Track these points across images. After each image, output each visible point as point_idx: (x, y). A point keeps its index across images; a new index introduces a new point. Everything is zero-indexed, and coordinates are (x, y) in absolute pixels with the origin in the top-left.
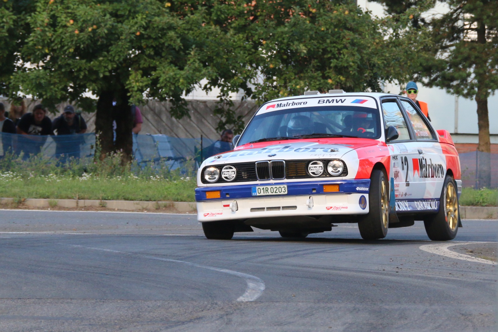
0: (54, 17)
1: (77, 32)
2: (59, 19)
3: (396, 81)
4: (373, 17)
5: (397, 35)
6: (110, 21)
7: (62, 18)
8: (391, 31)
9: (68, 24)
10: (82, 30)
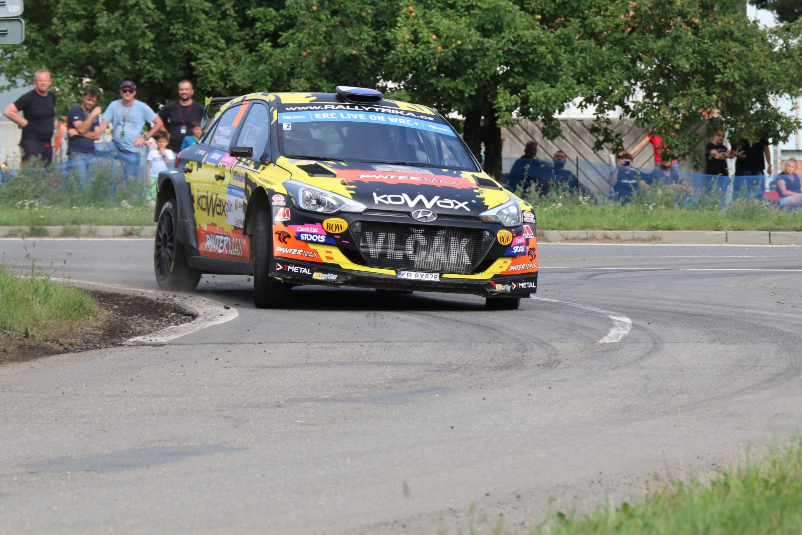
0: (415, 33)
1: (440, 48)
2: (420, 35)
3: (788, 96)
4: (761, 27)
5: (788, 47)
6: (476, 36)
7: (425, 33)
8: (781, 42)
9: (431, 41)
10: (445, 47)
